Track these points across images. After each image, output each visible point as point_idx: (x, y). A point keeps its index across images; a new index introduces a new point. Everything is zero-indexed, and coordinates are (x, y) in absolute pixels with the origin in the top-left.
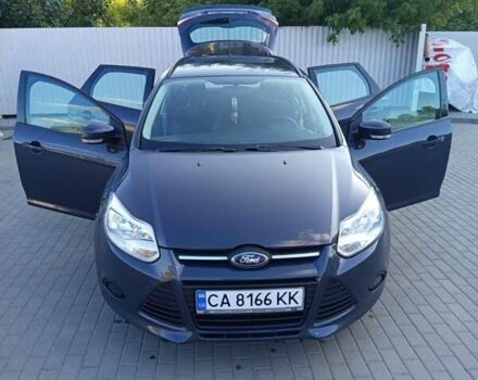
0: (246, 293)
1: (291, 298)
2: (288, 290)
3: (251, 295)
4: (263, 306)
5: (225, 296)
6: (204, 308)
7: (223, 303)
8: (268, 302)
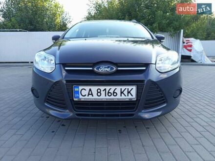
0: (102, 88)
1: (129, 92)
2: (127, 87)
3: (105, 89)
4: (112, 97)
5: (90, 90)
6: (78, 97)
7: (89, 94)
8: (115, 94)
